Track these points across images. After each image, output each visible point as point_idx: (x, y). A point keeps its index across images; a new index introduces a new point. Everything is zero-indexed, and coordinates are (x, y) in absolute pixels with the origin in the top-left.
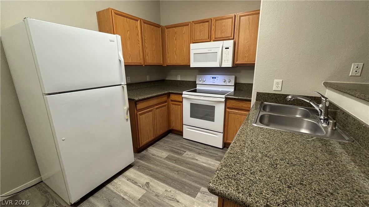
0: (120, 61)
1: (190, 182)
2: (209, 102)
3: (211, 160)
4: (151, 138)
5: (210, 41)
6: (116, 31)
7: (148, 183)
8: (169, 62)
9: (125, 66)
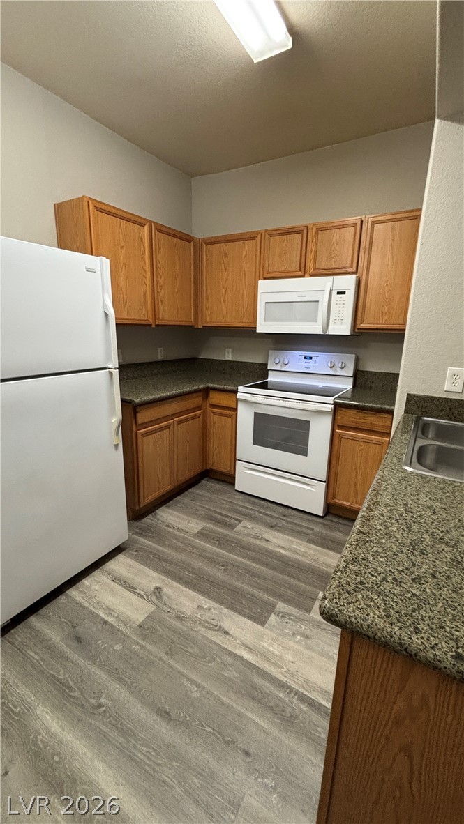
0: (106, 315)
1: (253, 591)
2: (298, 411)
3: (299, 541)
4: (166, 488)
5: (303, 276)
6: (97, 248)
7: (158, 590)
8: (208, 320)
9: (117, 325)
